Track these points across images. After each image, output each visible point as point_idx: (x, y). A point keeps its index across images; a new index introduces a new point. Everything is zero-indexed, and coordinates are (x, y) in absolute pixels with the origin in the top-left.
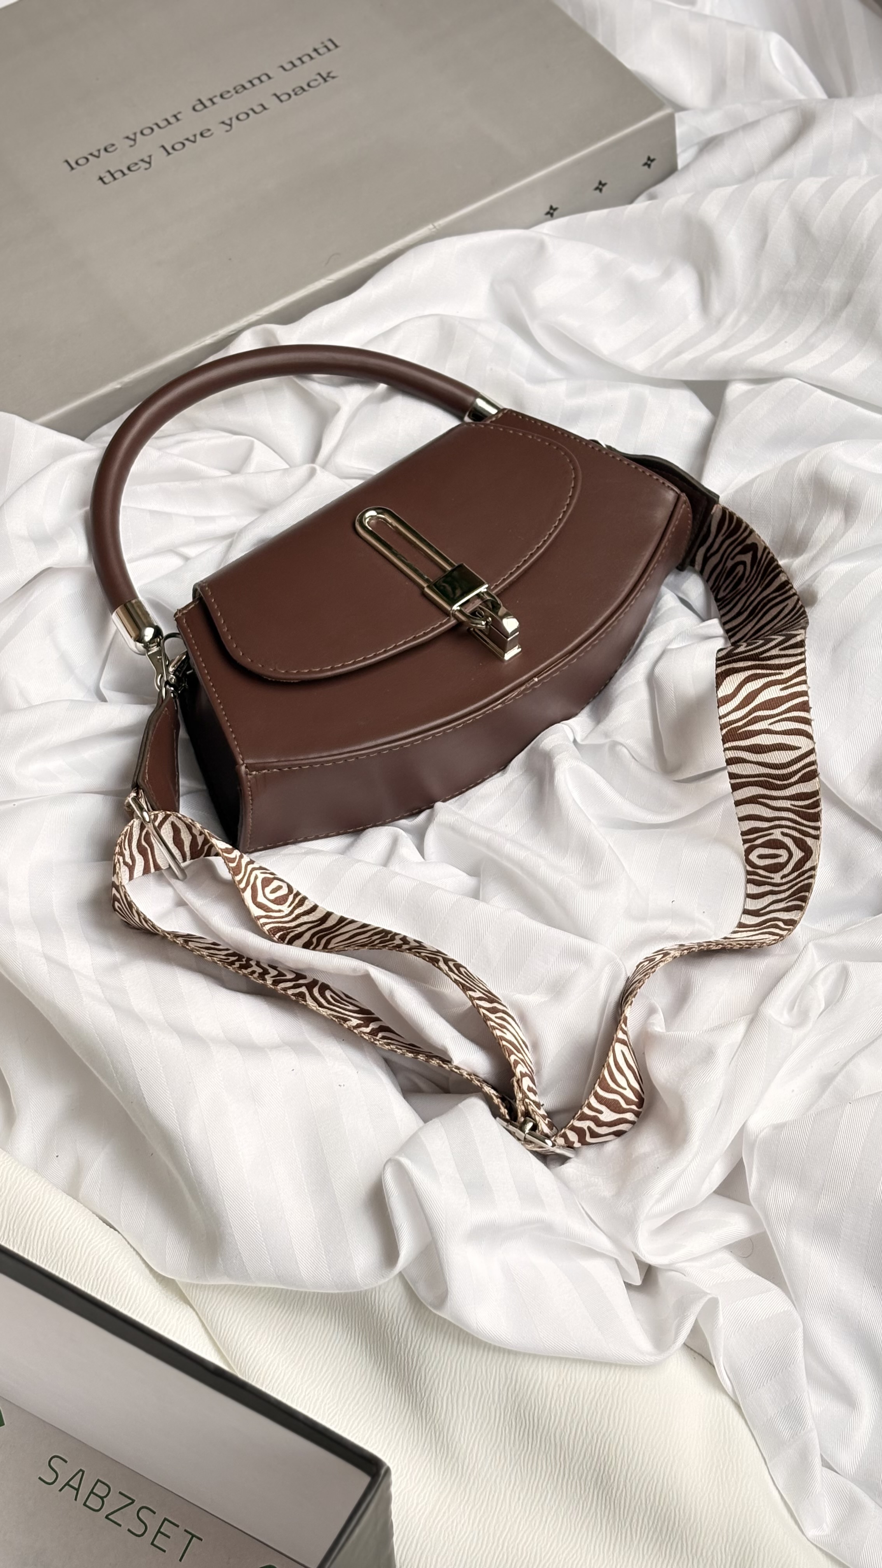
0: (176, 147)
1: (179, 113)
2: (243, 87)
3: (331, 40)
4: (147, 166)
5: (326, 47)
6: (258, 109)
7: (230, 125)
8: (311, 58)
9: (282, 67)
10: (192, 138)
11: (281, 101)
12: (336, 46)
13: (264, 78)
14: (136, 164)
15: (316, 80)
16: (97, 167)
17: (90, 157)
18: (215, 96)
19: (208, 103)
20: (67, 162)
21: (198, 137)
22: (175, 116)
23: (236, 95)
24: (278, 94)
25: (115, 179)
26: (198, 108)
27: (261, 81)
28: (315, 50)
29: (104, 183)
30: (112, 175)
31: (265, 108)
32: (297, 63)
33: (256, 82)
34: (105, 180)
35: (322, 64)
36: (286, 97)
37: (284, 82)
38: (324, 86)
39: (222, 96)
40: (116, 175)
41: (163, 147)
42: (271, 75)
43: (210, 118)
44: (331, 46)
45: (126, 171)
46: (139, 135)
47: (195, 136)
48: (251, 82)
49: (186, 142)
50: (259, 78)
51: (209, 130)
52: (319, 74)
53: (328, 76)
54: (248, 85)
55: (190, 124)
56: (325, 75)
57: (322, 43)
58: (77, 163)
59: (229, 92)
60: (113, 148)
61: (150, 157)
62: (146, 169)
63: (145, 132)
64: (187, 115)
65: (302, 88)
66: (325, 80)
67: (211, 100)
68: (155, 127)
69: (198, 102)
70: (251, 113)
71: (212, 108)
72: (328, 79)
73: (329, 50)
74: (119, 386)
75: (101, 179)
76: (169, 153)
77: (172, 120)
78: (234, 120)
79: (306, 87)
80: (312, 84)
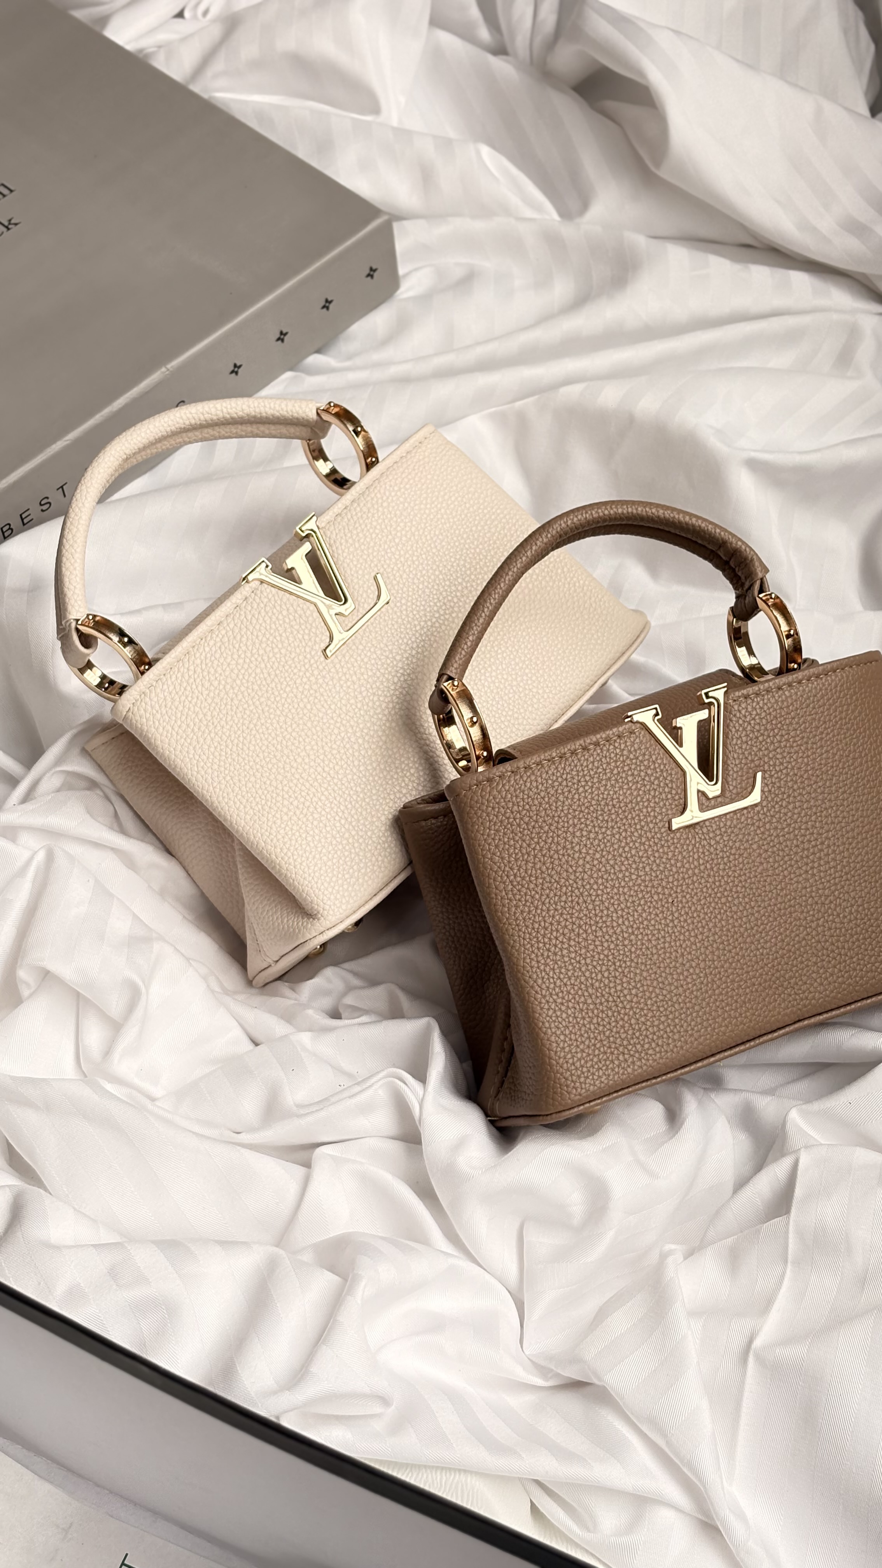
3: (3, 185)
12: (11, 191)
38: (7, 234)
44: (5, 191)
53: (10, 224)
56: (6, 224)
66: (6, 227)
72: (10, 226)
73: (4, 196)
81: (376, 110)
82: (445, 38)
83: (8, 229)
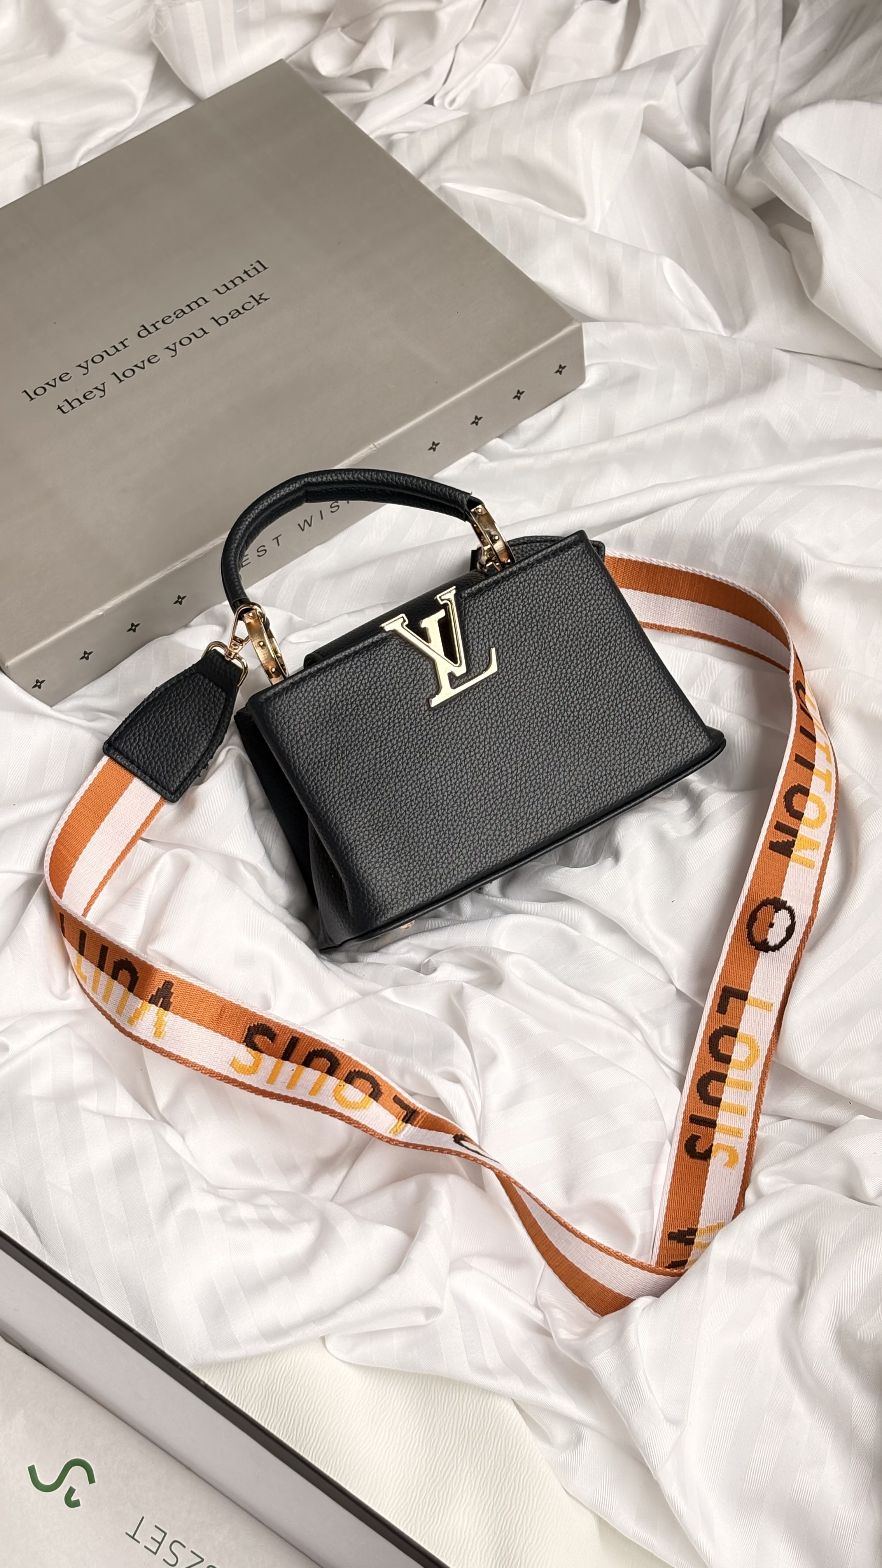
0: (126, 374)
1: (126, 339)
2: (182, 311)
3: (258, 261)
4: (102, 393)
5: (255, 268)
6: (199, 333)
7: (175, 350)
8: (243, 281)
9: (216, 290)
10: (141, 365)
11: (220, 325)
12: (265, 268)
13: (201, 302)
14: (92, 392)
15: (250, 302)
16: (56, 396)
17: (46, 386)
18: (158, 322)
19: (152, 329)
20: (25, 391)
21: (146, 362)
22: (122, 343)
23: (176, 319)
24: (216, 319)
25: (73, 408)
26: (141, 334)
27: (199, 306)
28: (245, 272)
29: (64, 412)
30: (70, 404)
31: (205, 333)
32: (230, 285)
33: (194, 306)
34: (63, 408)
35: (252, 286)
36: (224, 320)
37: (222, 305)
38: (257, 307)
39: (163, 321)
40: (72, 404)
41: (114, 374)
42: (207, 300)
43: (156, 343)
44: (260, 268)
45: (83, 400)
46: (90, 362)
47: (143, 362)
48: (188, 306)
49: (135, 368)
50: (196, 302)
51: (156, 356)
52: (252, 296)
53: (260, 299)
54: (187, 310)
55: (137, 351)
56: (258, 299)
57: (252, 265)
58: (35, 393)
59: (170, 317)
60: (68, 377)
61: (103, 384)
62: (101, 397)
63: (95, 359)
64: (133, 341)
65: (238, 311)
66: (257, 301)
67: (154, 325)
68: (104, 354)
69: (142, 328)
70: (192, 337)
71: (156, 334)
72: (260, 301)
73: (259, 272)
74: (101, 613)
75: (59, 408)
76: (121, 381)
77: (120, 347)
78: (178, 344)
79: (241, 311)
80: (245, 307)
81: (582, 215)
82: (654, 149)
83: (259, 303)
